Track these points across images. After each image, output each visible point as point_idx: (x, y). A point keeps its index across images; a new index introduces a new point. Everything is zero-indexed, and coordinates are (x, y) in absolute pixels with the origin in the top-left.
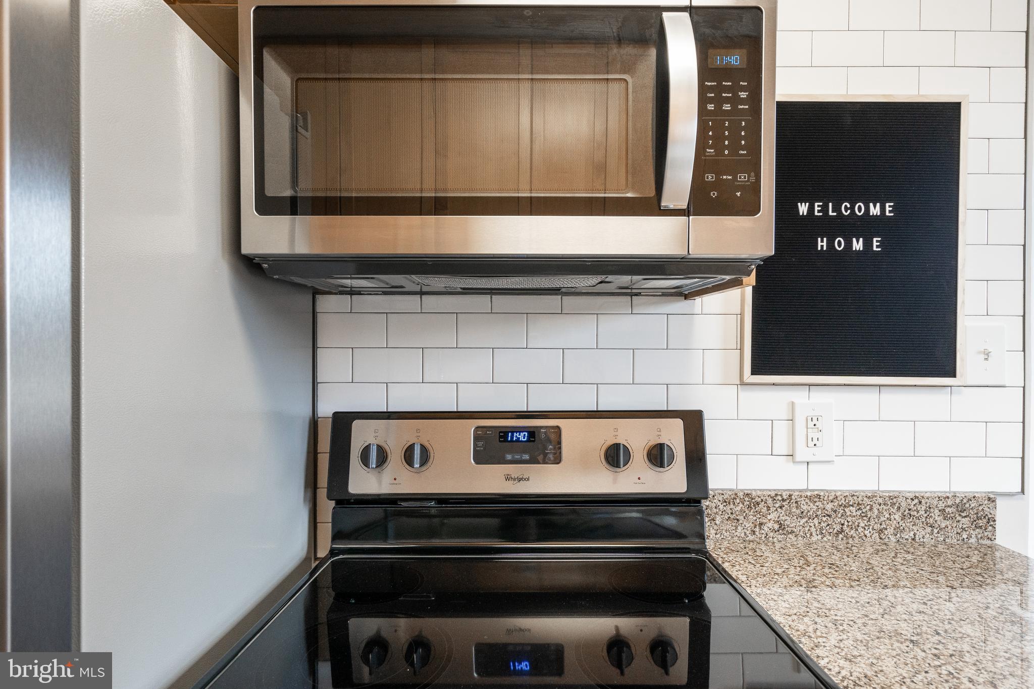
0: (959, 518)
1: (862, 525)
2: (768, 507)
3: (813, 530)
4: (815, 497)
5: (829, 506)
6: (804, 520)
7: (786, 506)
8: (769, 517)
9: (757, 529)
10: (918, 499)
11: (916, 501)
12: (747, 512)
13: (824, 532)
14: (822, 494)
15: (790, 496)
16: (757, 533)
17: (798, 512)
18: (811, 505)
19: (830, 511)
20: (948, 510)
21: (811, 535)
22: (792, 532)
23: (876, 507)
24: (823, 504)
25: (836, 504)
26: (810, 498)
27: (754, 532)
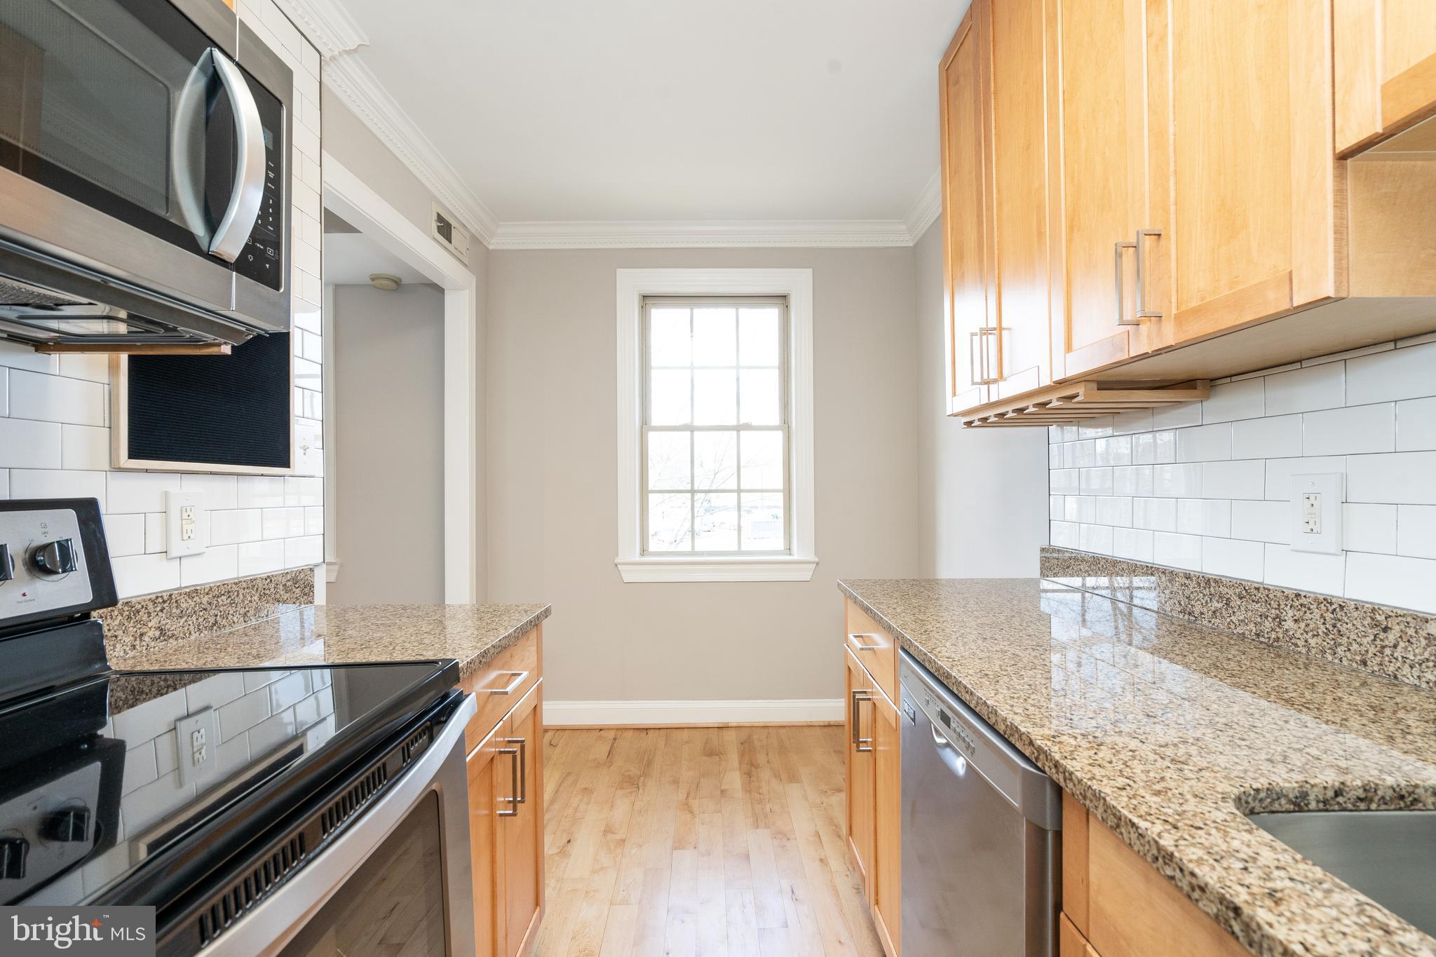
0: (294, 590)
1: (231, 612)
2: (149, 613)
3: (192, 627)
4: (193, 593)
5: (205, 600)
6: (184, 619)
7: (167, 608)
8: (150, 625)
9: (138, 642)
10: (269, 578)
11: (269, 580)
12: (126, 624)
13: (200, 627)
14: (198, 588)
15: (171, 595)
16: (137, 647)
17: (178, 612)
18: (190, 601)
19: (206, 604)
20: (288, 584)
21: (190, 634)
22: (173, 635)
23: (241, 591)
24: (200, 598)
25: (211, 596)
26: (188, 594)
27: (134, 647)
